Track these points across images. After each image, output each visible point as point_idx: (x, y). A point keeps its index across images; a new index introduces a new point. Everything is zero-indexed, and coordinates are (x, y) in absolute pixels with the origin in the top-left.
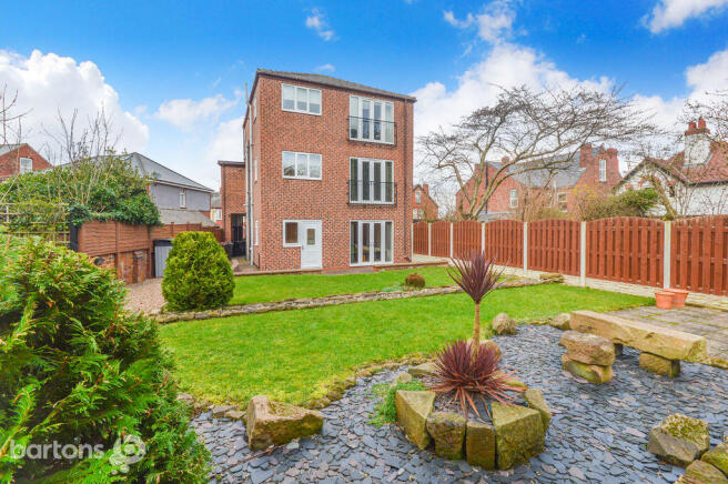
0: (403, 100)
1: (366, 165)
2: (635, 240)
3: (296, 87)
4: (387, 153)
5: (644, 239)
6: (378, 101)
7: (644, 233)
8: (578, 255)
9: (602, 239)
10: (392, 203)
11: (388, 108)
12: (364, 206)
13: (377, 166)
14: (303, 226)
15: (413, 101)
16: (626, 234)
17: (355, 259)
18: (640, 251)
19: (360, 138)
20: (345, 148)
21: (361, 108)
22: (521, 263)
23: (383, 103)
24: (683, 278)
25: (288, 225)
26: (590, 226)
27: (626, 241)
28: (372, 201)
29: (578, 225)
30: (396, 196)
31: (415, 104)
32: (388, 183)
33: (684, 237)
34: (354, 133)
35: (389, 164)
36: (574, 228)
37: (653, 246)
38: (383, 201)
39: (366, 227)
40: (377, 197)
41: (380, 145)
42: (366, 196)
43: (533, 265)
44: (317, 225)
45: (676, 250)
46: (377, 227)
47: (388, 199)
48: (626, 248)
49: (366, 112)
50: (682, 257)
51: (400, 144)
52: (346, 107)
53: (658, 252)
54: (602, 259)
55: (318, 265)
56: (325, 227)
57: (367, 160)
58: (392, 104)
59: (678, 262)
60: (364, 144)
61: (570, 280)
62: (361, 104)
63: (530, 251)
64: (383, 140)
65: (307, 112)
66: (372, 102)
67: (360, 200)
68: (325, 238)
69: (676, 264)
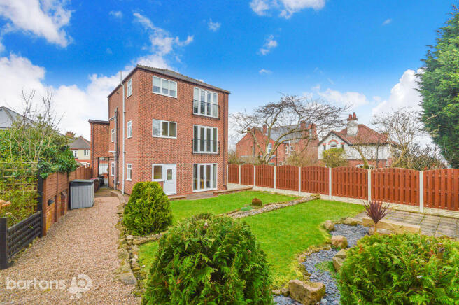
0: (223, 92)
1: (202, 130)
2: (355, 178)
3: (162, 79)
4: (214, 123)
5: (359, 177)
6: (209, 92)
7: (359, 175)
8: (328, 184)
9: (339, 177)
10: (217, 153)
11: (215, 96)
12: (202, 155)
13: (209, 130)
14: (165, 168)
15: (228, 93)
16: (351, 175)
17: (196, 187)
18: (357, 182)
19: (199, 113)
20: (191, 119)
21: (200, 95)
22: (297, 188)
23: (212, 94)
24: (377, 195)
25: (155, 167)
26: (333, 170)
27: (351, 178)
28: (205, 152)
29: (328, 169)
30: (219, 148)
31: (229, 95)
32: (215, 141)
33: (376, 177)
34: (196, 110)
35: (215, 130)
36: (325, 171)
37: (363, 181)
38: (211, 152)
39: (202, 167)
40: (209, 149)
41: (211, 118)
42: (202, 149)
43: (304, 190)
44: (174, 167)
45: (373, 183)
46: (209, 167)
47: (215, 151)
48: (351, 181)
49: (203, 98)
50: (376, 186)
51: (221, 118)
52: (191, 94)
53: (365, 183)
54: (339, 187)
55: (174, 192)
56: (178, 168)
57: (203, 127)
58: (217, 94)
59: (374, 188)
60: (202, 117)
61: (324, 197)
62: (200, 92)
63: (302, 182)
64: (212, 116)
65: (168, 95)
66: (206, 92)
67: (199, 151)
68: (179, 175)
69: (373, 189)
